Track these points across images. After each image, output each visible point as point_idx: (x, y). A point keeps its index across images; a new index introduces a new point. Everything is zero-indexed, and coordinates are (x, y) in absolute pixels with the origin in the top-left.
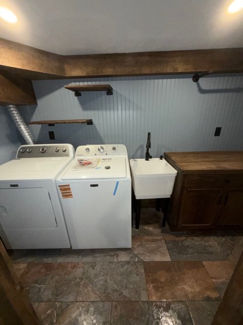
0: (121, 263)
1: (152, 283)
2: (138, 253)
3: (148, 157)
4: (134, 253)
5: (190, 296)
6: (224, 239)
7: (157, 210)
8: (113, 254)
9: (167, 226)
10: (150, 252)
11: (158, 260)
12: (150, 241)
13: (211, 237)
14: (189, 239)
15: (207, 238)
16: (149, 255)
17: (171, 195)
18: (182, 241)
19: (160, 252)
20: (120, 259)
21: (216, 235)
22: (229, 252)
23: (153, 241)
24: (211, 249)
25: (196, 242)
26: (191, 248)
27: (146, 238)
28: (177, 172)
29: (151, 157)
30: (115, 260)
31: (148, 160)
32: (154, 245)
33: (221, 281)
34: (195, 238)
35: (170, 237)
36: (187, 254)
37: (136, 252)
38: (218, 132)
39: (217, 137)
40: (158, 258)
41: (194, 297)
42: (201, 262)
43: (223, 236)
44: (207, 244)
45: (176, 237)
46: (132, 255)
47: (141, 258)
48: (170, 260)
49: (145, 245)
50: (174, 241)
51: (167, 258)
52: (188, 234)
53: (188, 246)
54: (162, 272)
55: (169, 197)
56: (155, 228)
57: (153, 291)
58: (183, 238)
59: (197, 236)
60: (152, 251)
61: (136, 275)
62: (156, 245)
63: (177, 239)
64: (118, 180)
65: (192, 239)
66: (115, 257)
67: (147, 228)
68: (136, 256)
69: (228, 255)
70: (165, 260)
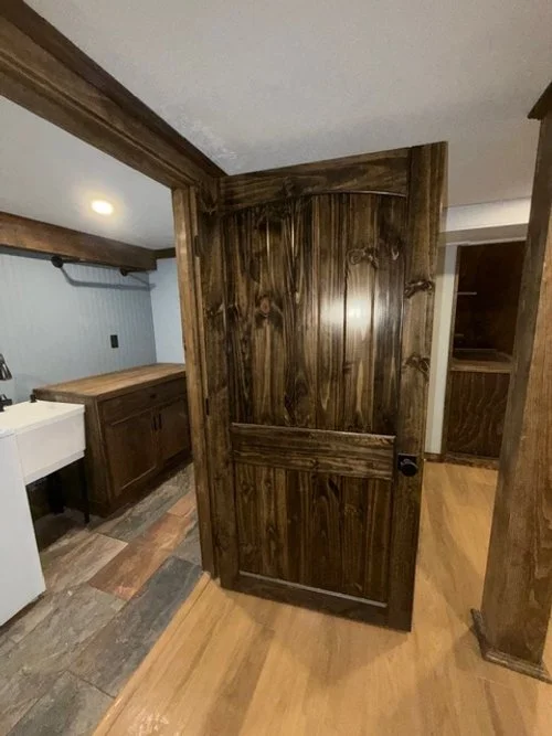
1: (119, 585)
2: (67, 584)
3: (0, 404)
4: (57, 593)
5: (172, 547)
6: (176, 478)
10: (88, 565)
12: (76, 556)
14: (138, 507)
16: (89, 569)
17: (85, 451)
18: (130, 514)
19: (106, 550)
20: (30, 628)
24: (169, 496)
25: (148, 502)
26: (146, 512)
27: (65, 559)
28: (82, 406)
29: (9, 403)
30: (18, 640)
31: (2, 411)
32: (88, 553)
33: (191, 511)
36: (144, 522)
37: (59, 589)
38: (114, 341)
39: (116, 349)
41: (175, 545)
42: (165, 513)
44: (161, 494)
45: (118, 517)
46: (54, 599)
47: (79, 583)
48: (127, 544)
49: (72, 566)
50: (118, 524)
51: (123, 546)
52: (132, 503)
53: (141, 514)
54: (124, 563)
55: (83, 455)
56: (73, 536)
57: (127, 588)
60: (93, 560)
61: (84, 606)
62: (93, 549)
63: (121, 518)
66: (14, 636)
67: (56, 547)
68: (65, 591)
69: (186, 487)
70: (120, 551)
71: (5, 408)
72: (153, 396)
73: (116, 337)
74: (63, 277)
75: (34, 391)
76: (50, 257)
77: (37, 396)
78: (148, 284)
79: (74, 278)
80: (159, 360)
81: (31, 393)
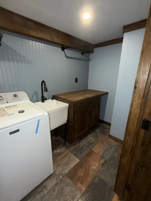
0: (51, 190)
1: (78, 182)
2: (60, 172)
3: (43, 99)
4: (57, 174)
5: (97, 170)
6: (93, 134)
7: (55, 137)
8: (41, 190)
9: (67, 143)
10: (66, 165)
11: (73, 166)
12: (62, 159)
13: (88, 136)
14: (81, 143)
15: (87, 138)
16: (67, 167)
17: (67, 121)
18: (79, 146)
19: (72, 160)
20: (49, 188)
21: (89, 134)
22: (97, 138)
23: (64, 157)
24: (91, 142)
25: (84, 142)
26: (84, 147)
27: (58, 158)
28: (68, 104)
29: (46, 99)
30: (45, 192)
31: (44, 102)
32: (66, 159)
33: (102, 153)
34: (83, 140)
35: (72, 148)
36: (84, 151)
37: (57, 173)
38: (76, 80)
39: (76, 83)
40: (73, 165)
41: (98, 169)
42: (91, 150)
43: (92, 133)
44: (88, 140)
45: (75, 145)
46: (56, 177)
47: (64, 173)
48: (79, 160)
49: (61, 163)
50: (75, 149)
51: (78, 160)
52: (79, 140)
53: (82, 147)
54: (79, 170)
55: (66, 122)
56: (61, 148)
57: (81, 186)
58: (78, 144)
59: (83, 139)
60: (68, 163)
61: (67, 187)
62: (68, 158)
63: (76, 146)
64: (38, 119)
65: (82, 142)
66: (43, 190)
67: (56, 152)
68: (59, 175)
69: (98, 140)
70: (77, 163)
71: (45, 101)
72: (90, 103)
73: (77, 78)
74: (64, 55)
75: (53, 96)
76: (61, 46)
77: (54, 98)
78: (89, 59)
79: (67, 56)
80: (89, 88)
81: (52, 96)
